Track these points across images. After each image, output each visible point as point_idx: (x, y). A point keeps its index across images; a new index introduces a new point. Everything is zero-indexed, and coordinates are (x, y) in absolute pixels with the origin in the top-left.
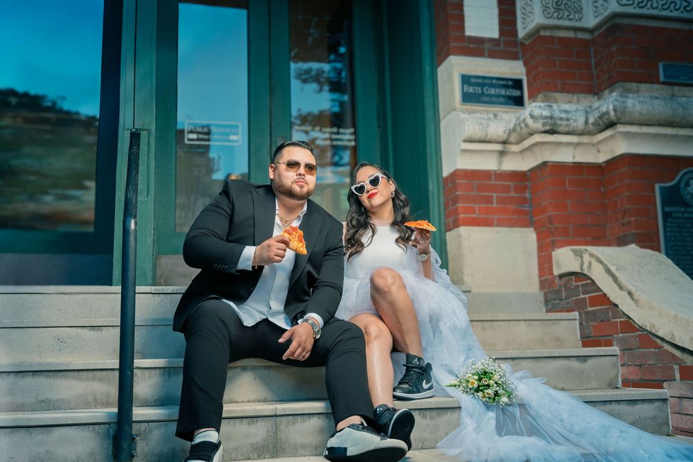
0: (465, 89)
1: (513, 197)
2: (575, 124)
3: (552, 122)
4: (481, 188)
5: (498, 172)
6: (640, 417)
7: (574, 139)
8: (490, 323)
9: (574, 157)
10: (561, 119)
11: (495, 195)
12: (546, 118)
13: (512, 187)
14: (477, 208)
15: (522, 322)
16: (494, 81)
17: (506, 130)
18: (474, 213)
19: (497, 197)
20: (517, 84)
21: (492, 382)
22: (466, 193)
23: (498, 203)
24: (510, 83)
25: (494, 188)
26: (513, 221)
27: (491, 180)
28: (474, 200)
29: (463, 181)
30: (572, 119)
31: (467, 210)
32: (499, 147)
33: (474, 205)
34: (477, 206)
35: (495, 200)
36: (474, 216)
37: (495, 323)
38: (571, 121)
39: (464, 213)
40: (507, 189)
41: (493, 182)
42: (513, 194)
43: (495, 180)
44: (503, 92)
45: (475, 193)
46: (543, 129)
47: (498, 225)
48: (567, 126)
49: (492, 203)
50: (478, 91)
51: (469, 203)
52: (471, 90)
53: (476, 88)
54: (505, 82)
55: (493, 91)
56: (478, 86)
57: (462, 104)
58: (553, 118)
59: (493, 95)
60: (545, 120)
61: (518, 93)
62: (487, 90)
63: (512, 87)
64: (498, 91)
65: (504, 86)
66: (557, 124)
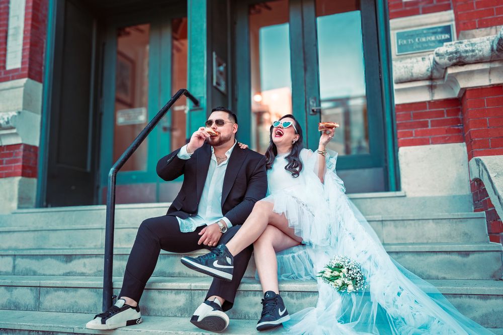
0: (400, 42)
1: (446, 119)
2: (481, 53)
3: (458, 55)
4: (416, 116)
5: (432, 101)
6: (493, 310)
7: (486, 66)
8: (401, 222)
9: (490, 80)
10: (466, 51)
11: (429, 120)
12: (451, 53)
13: (445, 111)
14: (414, 132)
15: (431, 221)
16: (425, 32)
17: (429, 68)
18: (412, 135)
19: (431, 121)
20: (447, 30)
21: (341, 274)
22: (404, 122)
23: (432, 126)
24: (439, 30)
25: (429, 115)
26: (447, 139)
27: (426, 109)
28: (412, 126)
29: (401, 113)
31: (404, 135)
32: (427, 83)
33: (411, 130)
34: (413, 131)
35: (430, 124)
36: (412, 138)
37: (405, 222)
38: (477, 51)
39: (403, 137)
40: (441, 114)
41: (428, 110)
42: (446, 117)
43: (430, 109)
44: (433, 38)
45: (412, 121)
46: (451, 63)
47: (433, 143)
48: (472, 56)
49: (427, 126)
50: (411, 42)
51: (408, 129)
52: (405, 42)
53: (409, 40)
54: (435, 30)
55: (424, 39)
56: (410, 38)
57: (397, 55)
58: (459, 52)
59: (424, 42)
60: (451, 56)
61: (447, 36)
62: (419, 40)
63: (442, 33)
64: (429, 38)
65: (434, 33)
66: (463, 57)
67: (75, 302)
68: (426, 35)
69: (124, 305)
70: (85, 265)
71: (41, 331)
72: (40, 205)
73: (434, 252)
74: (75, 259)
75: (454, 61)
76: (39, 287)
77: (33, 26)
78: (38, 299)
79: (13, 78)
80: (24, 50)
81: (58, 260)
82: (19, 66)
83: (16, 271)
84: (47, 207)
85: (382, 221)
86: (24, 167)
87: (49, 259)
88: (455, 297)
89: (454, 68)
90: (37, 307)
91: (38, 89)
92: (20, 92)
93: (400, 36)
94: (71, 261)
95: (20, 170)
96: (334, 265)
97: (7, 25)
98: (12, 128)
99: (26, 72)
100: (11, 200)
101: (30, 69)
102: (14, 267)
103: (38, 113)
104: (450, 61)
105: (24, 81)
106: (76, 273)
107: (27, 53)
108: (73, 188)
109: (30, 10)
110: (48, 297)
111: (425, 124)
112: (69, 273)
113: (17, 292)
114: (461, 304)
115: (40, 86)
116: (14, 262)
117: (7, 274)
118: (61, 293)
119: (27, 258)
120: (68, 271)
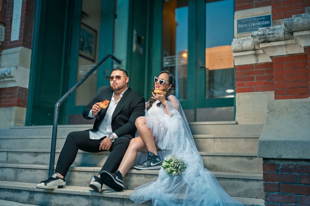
0: (239, 26)
1: (266, 76)
2: (278, 35)
4: (247, 73)
5: (257, 64)
6: (250, 188)
7: (283, 43)
8: (225, 139)
9: (287, 52)
10: (269, 34)
11: (255, 76)
13: (265, 70)
16: (254, 19)
17: (252, 44)
18: (244, 86)
20: (268, 18)
22: (240, 77)
23: (256, 80)
24: (263, 18)
25: (255, 73)
26: (265, 88)
27: (253, 69)
28: (244, 80)
29: (238, 71)
30: (276, 33)
32: (253, 52)
34: (245, 83)
35: (255, 79)
37: (228, 139)
38: (275, 34)
39: (238, 86)
40: (263, 72)
41: (255, 70)
42: (266, 74)
44: (259, 24)
45: (245, 76)
47: (256, 91)
50: (246, 26)
51: (242, 81)
52: (242, 26)
53: (245, 25)
54: (261, 18)
55: (254, 24)
56: (246, 24)
57: (237, 34)
58: (265, 34)
59: (254, 26)
60: (260, 37)
61: (268, 22)
62: (250, 25)
63: (265, 20)
64: (257, 24)
65: (260, 20)
66: (267, 37)
67: (35, 177)
68: (255, 22)
69: (57, 177)
70: (44, 158)
71: (14, 189)
72: (27, 124)
73: (233, 156)
74: (39, 154)
75: (262, 40)
76: (17, 168)
77: (26, 14)
78: (16, 175)
79: (14, 47)
80: (20, 29)
81: (30, 155)
82: (17, 39)
83: (8, 161)
84: (32, 125)
85: (214, 138)
86: (18, 101)
87: (26, 154)
88: (231, 180)
89: (263, 44)
90: (16, 180)
91: (28, 53)
92: (17, 55)
93: (239, 22)
94: (37, 156)
95: (16, 103)
96: (169, 160)
97: (12, 14)
98: (12, 77)
99: (21, 43)
100: (10, 121)
101: (24, 41)
102: (7, 158)
103: (28, 68)
104: (260, 40)
105: (20, 48)
106: (39, 163)
107: (22, 31)
108: (49, 114)
109: (25, 4)
110: (22, 174)
111: (252, 79)
112: (36, 163)
113: (6, 170)
114: (234, 184)
115: (31, 51)
116: (7, 156)
117: (3, 162)
118: (28, 172)
119: (14, 153)
120: (35, 161)
